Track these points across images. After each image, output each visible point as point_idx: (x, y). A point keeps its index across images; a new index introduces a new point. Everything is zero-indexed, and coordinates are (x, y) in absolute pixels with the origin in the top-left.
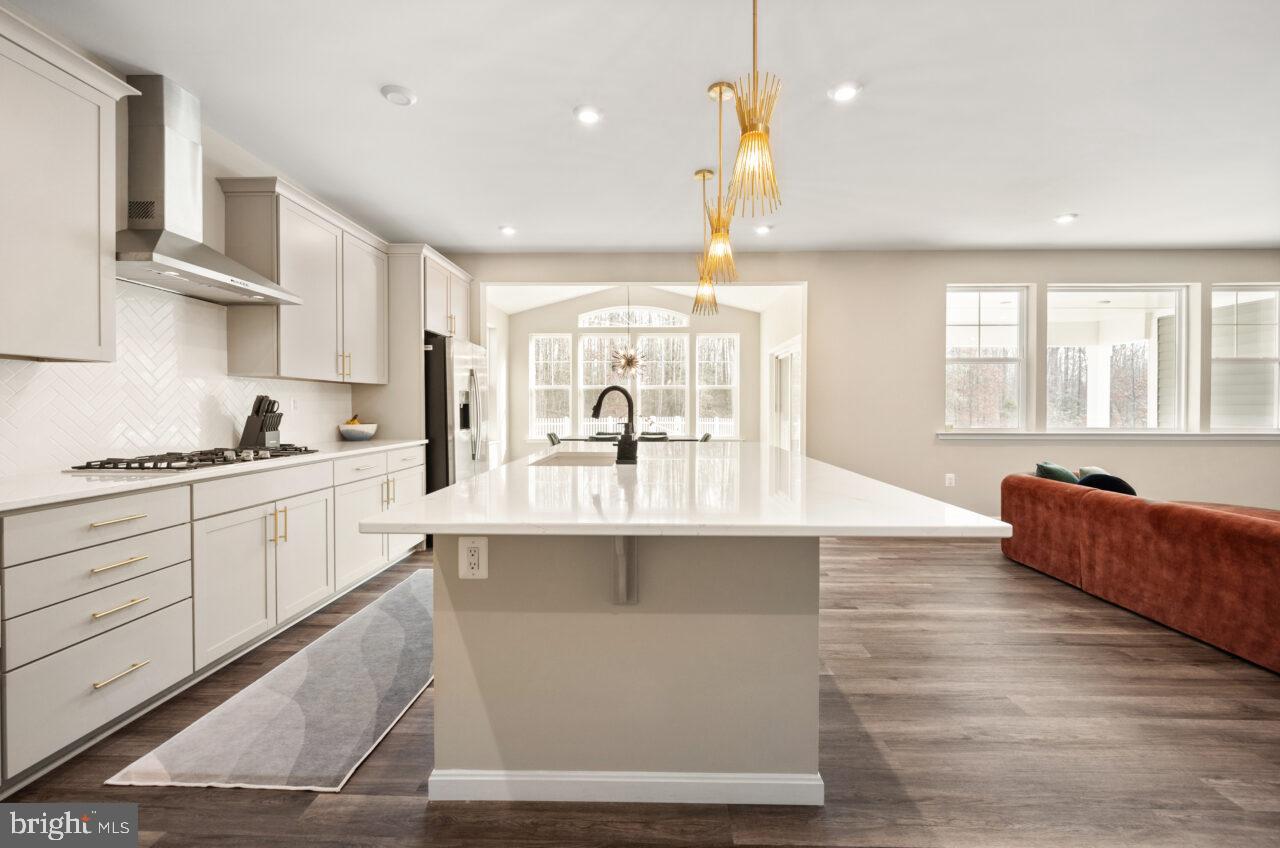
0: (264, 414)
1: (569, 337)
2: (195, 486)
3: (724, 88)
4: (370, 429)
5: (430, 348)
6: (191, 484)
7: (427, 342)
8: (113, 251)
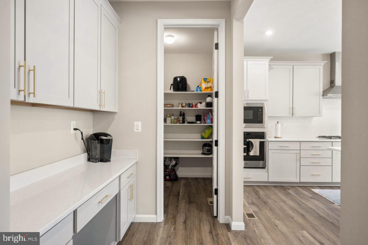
8: (322, 95)
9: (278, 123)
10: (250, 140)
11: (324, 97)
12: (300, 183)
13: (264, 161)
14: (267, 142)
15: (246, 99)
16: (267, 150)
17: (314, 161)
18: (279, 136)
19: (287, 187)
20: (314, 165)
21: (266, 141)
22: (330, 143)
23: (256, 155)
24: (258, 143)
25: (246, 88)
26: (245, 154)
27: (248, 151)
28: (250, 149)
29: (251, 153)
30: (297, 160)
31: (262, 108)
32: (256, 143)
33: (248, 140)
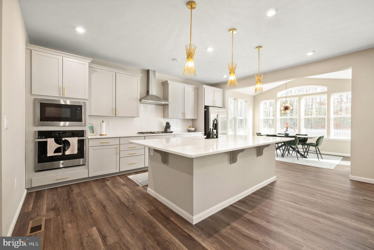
0: (168, 126)
1: (274, 101)
2: (145, 137)
3: (234, 30)
4: (193, 129)
5: (206, 110)
6: (145, 136)
7: (205, 108)
8: (139, 100)
9: (103, 122)
10: (66, 139)
11: (141, 102)
12: (120, 172)
13: (84, 158)
14: (87, 140)
15: (61, 96)
16: (87, 147)
17: (131, 152)
18: (104, 133)
19: (108, 179)
20: (131, 156)
21: (85, 139)
22: (143, 137)
23: (73, 153)
24: (76, 141)
25: (61, 85)
26: (61, 154)
27: (65, 150)
28: (66, 149)
29: (67, 153)
30: (117, 153)
31: (81, 107)
32: (74, 141)
33: (63, 139)
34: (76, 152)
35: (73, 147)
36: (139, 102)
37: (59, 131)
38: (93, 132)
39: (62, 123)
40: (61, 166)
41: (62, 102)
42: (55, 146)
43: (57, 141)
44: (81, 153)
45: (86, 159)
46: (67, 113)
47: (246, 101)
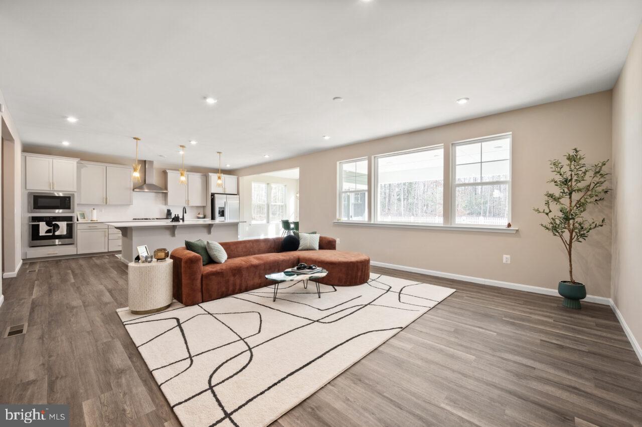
0: (169, 213)
4: (202, 216)
5: (212, 197)
8: (132, 189)
9: (94, 210)
10: (56, 222)
11: (135, 191)
12: (109, 252)
13: (72, 239)
14: (76, 225)
15: (52, 190)
16: (76, 230)
18: (94, 219)
20: (120, 238)
21: (74, 223)
23: (62, 234)
24: (65, 225)
25: (51, 181)
26: (51, 234)
27: (54, 231)
28: (56, 230)
29: (57, 233)
30: (105, 236)
31: (69, 198)
32: (63, 225)
33: (54, 223)
34: (65, 233)
35: (62, 229)
36: (132, 191)
37: (49, 217)
38: (84, 218)
39: (57, 211)
40: (57, 243)
41: (56, 195)
42: (46, 228)
43: (48, 224)
44: (70, 234)
45: (74, 239)
46: (58, 203)
47: (285, 186)
